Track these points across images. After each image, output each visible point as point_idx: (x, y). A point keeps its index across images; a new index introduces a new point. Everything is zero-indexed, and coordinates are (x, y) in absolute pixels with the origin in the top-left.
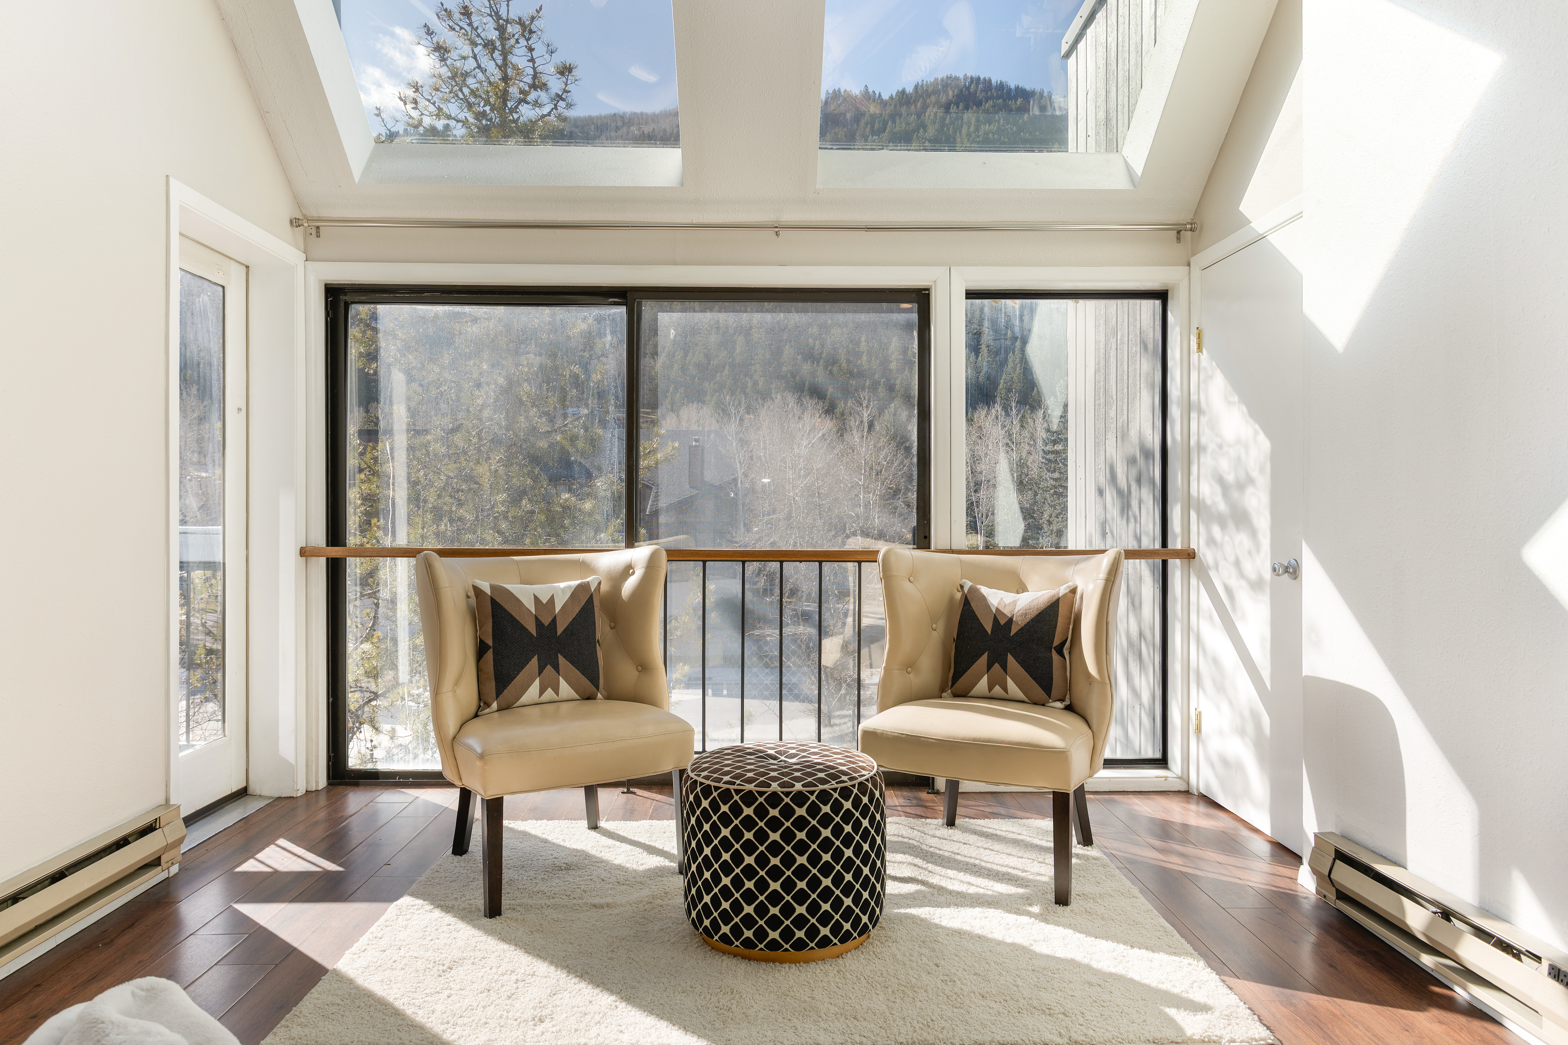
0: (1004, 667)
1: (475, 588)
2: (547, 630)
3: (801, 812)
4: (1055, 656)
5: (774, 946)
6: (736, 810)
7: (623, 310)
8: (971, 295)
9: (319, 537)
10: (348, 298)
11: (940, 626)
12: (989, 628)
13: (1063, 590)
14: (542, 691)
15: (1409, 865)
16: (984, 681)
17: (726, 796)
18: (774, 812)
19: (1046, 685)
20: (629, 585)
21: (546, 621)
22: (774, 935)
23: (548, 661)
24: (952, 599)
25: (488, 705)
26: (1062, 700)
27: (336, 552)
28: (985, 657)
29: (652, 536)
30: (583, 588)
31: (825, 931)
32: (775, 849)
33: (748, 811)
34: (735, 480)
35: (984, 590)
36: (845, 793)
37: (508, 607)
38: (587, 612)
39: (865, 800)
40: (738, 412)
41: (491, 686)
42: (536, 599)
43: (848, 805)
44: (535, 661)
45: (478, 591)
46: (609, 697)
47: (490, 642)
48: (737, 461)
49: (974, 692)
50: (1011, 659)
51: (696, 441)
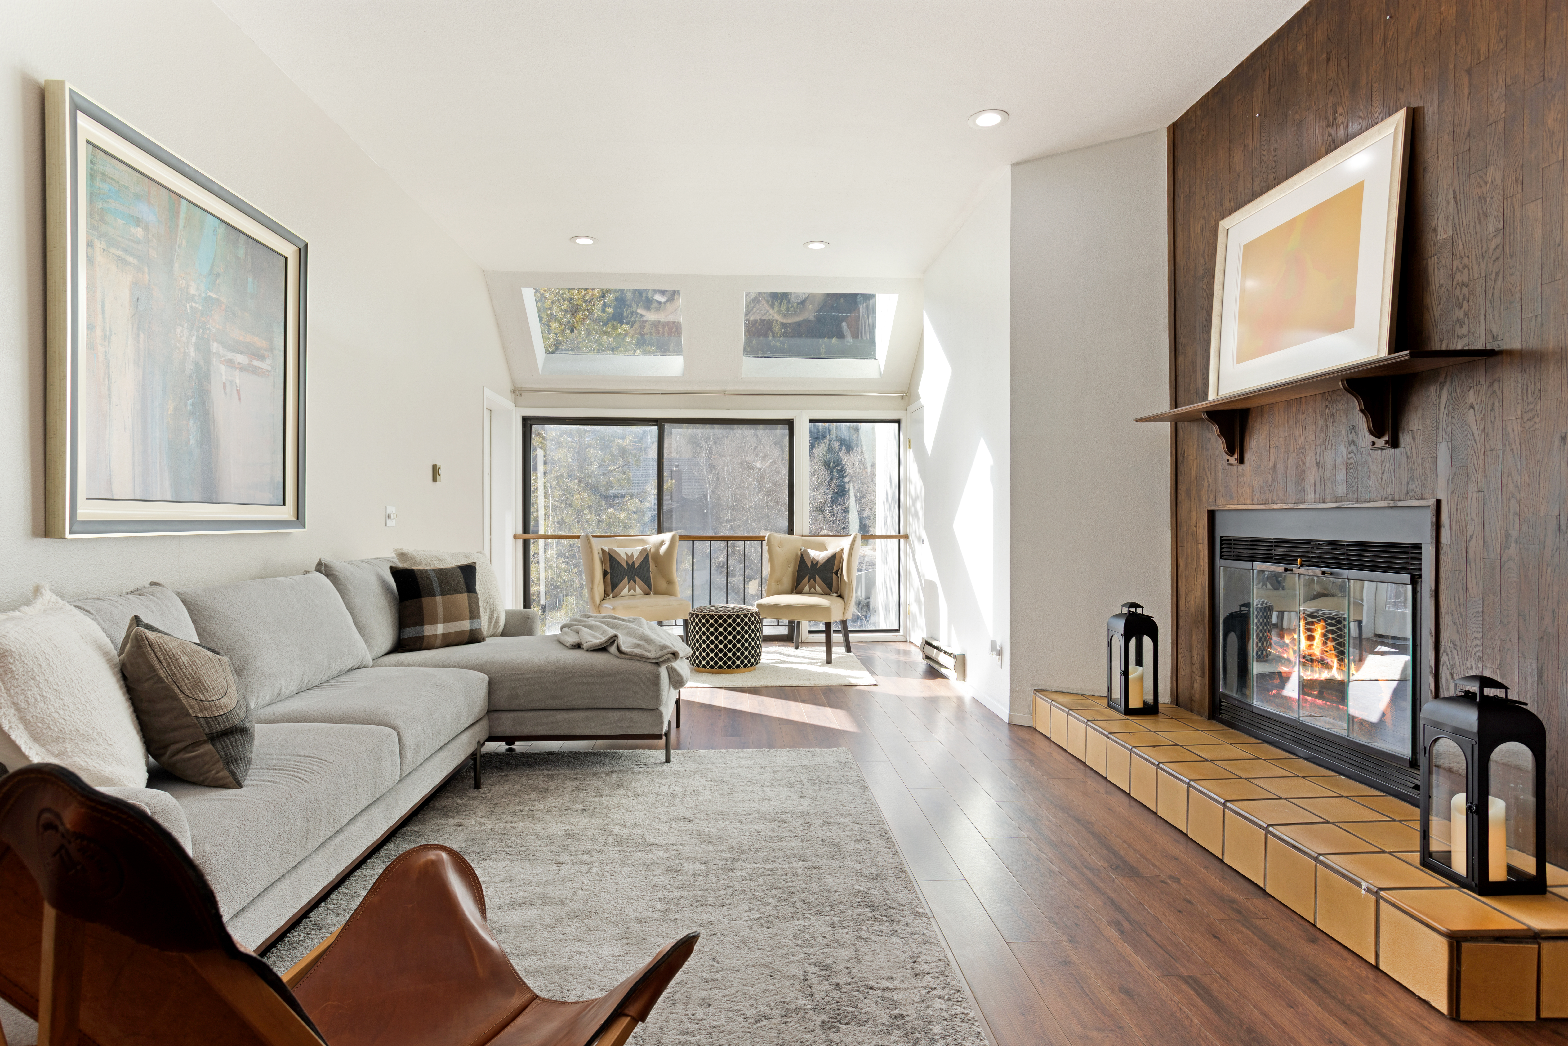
0: (815, 581)
1: (602, 549)
2: (631, 566)
3: (730, 621)
4: (834, 575)
5: (720, 667)
6: (707, 621)
7: (656, 427)
8: (811, 421)
9: (520, 530)
10: (531, 422)
11: (792, 565)
12: (809, 565)
13: (838, 550)
14: (629, 591)
15: (941, 640)
16: (807, 587)
17: (704, 617)
18: (720, 621)
19: (830, 587)
20: (663, 550)
21: (631, 563)
22: (721, 663)
23: (631, 579)
24: (797, 554)
25: (608, 595)
26: (837, 593)
27: (527, 536)
28: (808, 576)
29: (670, 530)
30: (644, 550)
31: (738, 662)
32: (721, 634)
33: (712, 621)
34: (705, 496)
35: (809, 551)
36: (746, 616)
37: (615, 557)
38: (646, 560)
39: (753, 619)
40: (708, 445)
41: (609, 588)
42: (626, 554)
43: (746, 620)
44: (626, 579)
45: (603, 551)
46: (656, 593)
47: (609, 571)
48: (707, 482)
49: (804, 591)
50: (817, 577)
51: (677, 466)
